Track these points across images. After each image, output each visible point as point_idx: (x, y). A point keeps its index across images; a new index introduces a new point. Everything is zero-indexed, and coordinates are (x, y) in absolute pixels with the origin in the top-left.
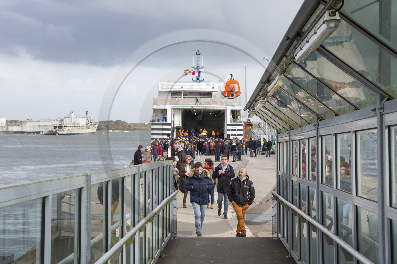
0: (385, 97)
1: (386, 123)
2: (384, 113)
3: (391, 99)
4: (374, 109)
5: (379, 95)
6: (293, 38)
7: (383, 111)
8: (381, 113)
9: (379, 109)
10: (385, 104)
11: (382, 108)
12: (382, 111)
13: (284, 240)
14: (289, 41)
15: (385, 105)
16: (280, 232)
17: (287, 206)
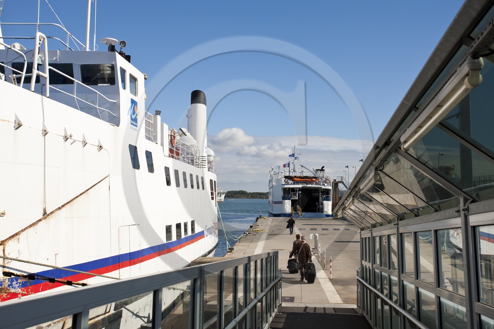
0: (468, 200)
1: (470, 224)
2: (469, 214)
3: (476, 202)
4: (457, 211)
5: (463, 197)
6: (382, 147)
7: (468, 212)
8: (465, 214)
9: (464, 211)
10: (469, 205)
11: (467, 210)
12: (466, 212)
13: (368, 318)
14: (378, 150)
15: (469, 207)
16: (364, 310)
17: (371, 290)
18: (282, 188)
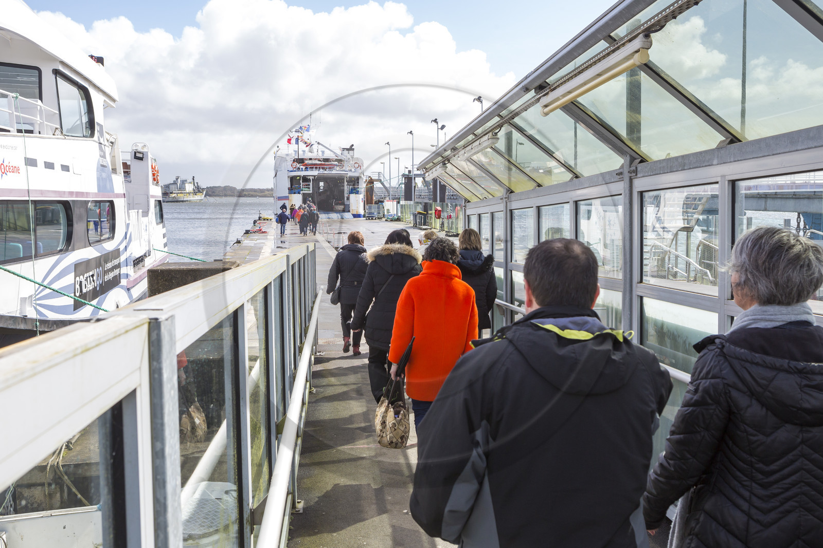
0: (636, 159)
1: (637, 188)
4: (619, 173)
5: (628, 156)
7: (636, 175)
8: (630, 177)
10: (637, 167)
11: (634, 171)
12: (632, 174)
18: (288, 177)
